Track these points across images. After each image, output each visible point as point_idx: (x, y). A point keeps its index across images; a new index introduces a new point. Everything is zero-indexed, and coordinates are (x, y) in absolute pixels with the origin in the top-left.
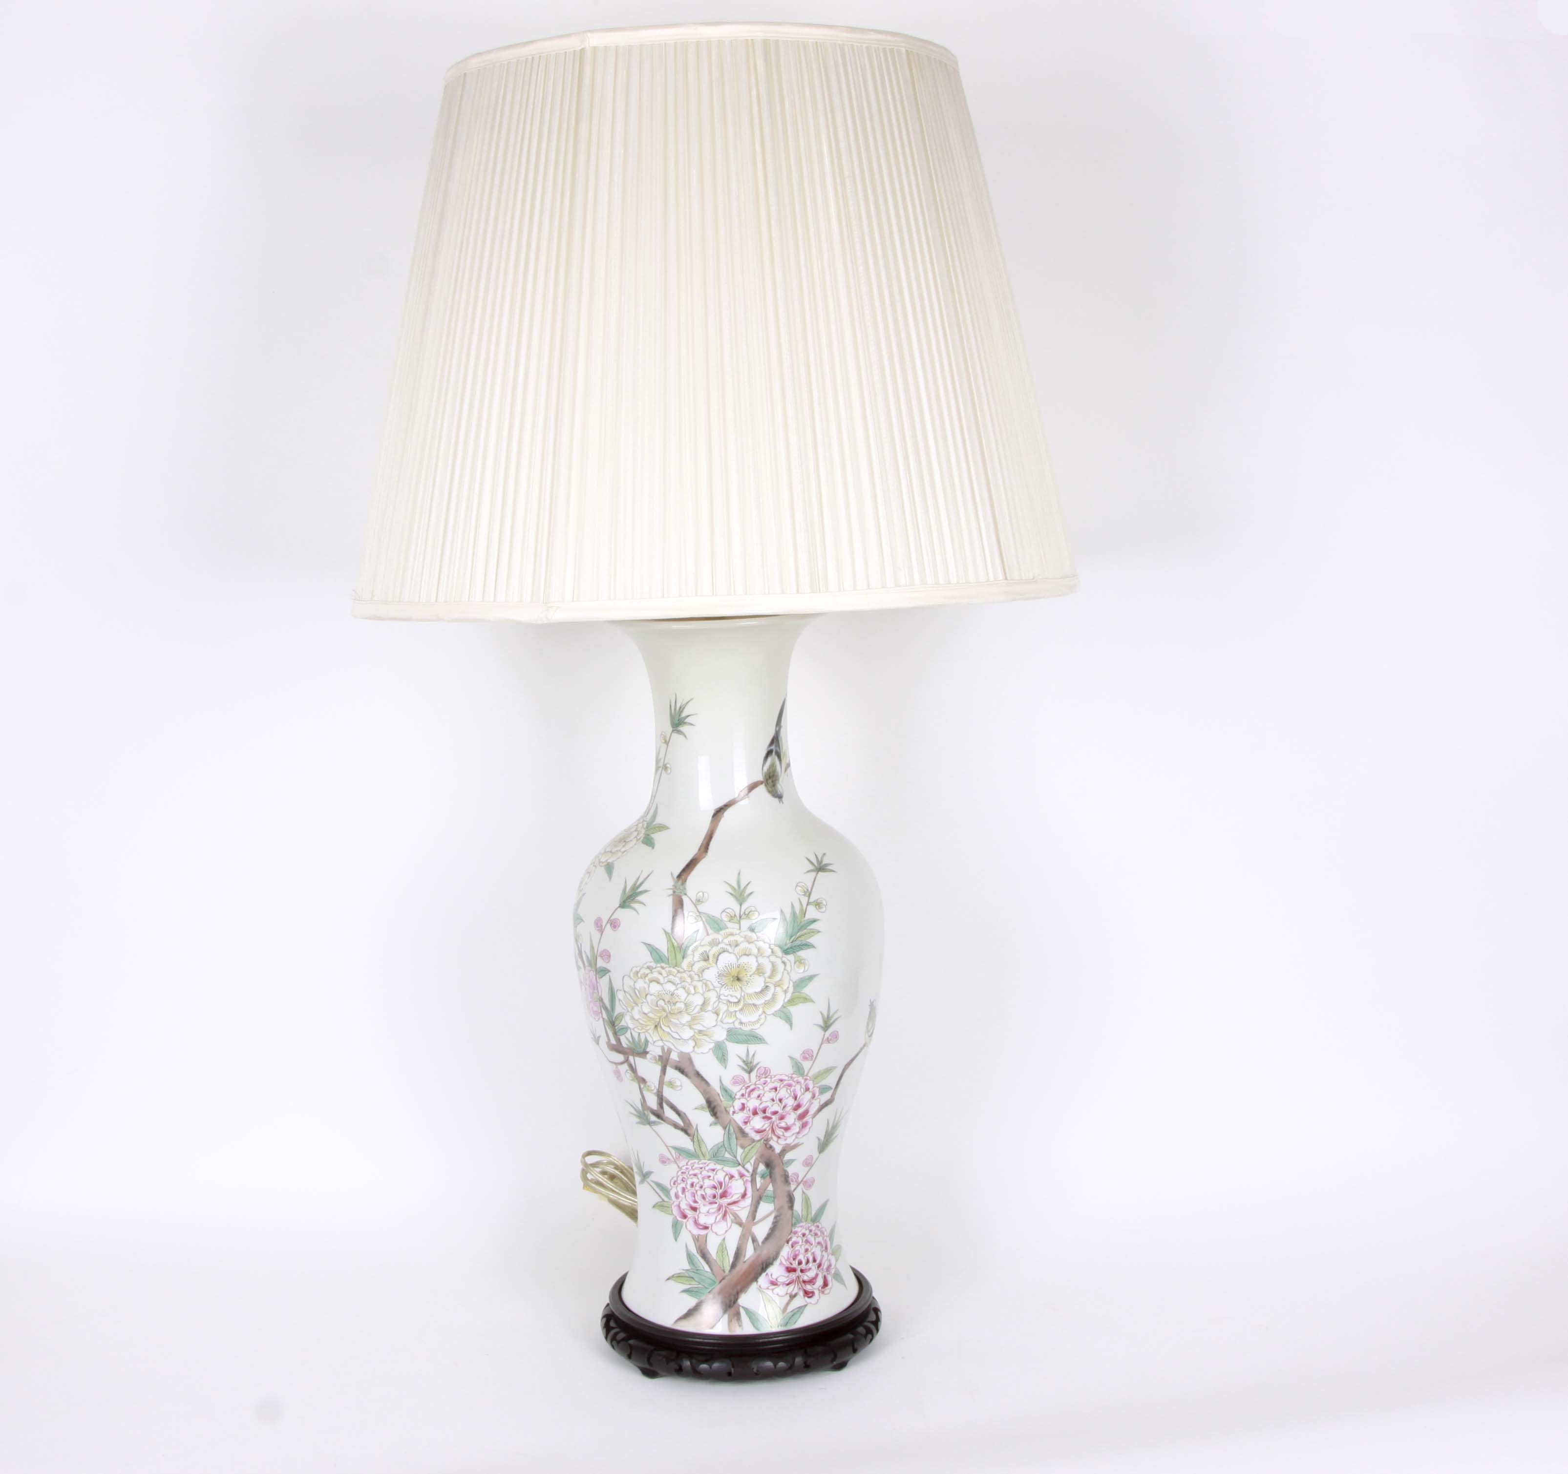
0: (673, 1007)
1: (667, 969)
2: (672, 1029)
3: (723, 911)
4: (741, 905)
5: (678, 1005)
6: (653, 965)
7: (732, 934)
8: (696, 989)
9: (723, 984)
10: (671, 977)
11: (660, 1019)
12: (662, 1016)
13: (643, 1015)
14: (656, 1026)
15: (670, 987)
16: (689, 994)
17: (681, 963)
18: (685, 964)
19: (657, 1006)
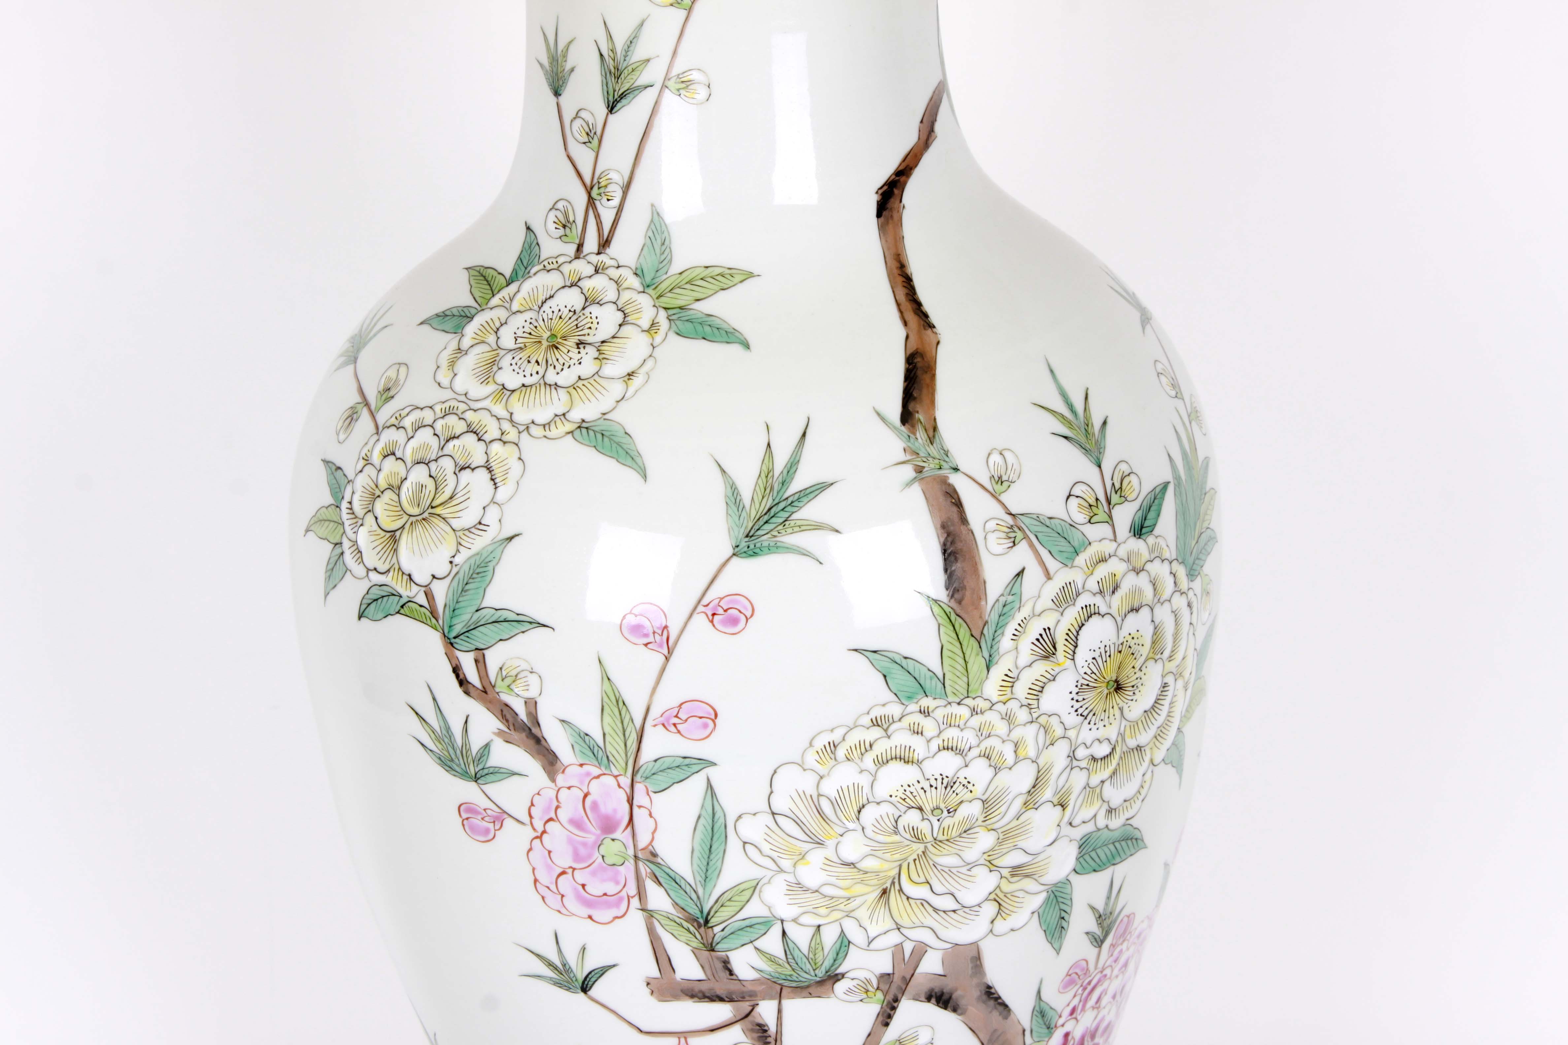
0: (948, 822)
1: (939, 714)
2: (938, 888)
3: (1070, 495)
4: (1100, 467)
5: (964, 811)
6: (895, 710)
7: (1103, 560)
8: (1020, 751)
9: (1085, 714)
10: (951, 734)
11: (900, 866)
12: (905, 859)
13: (846, 869)
14: (885, 892)
15: (948, 764)
16: (997, 770)
17: (982, 683)
18: (992, 687)
19: (896, 831)
